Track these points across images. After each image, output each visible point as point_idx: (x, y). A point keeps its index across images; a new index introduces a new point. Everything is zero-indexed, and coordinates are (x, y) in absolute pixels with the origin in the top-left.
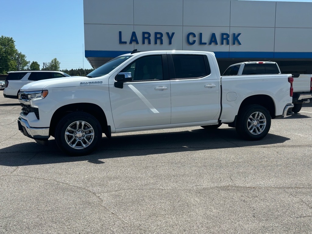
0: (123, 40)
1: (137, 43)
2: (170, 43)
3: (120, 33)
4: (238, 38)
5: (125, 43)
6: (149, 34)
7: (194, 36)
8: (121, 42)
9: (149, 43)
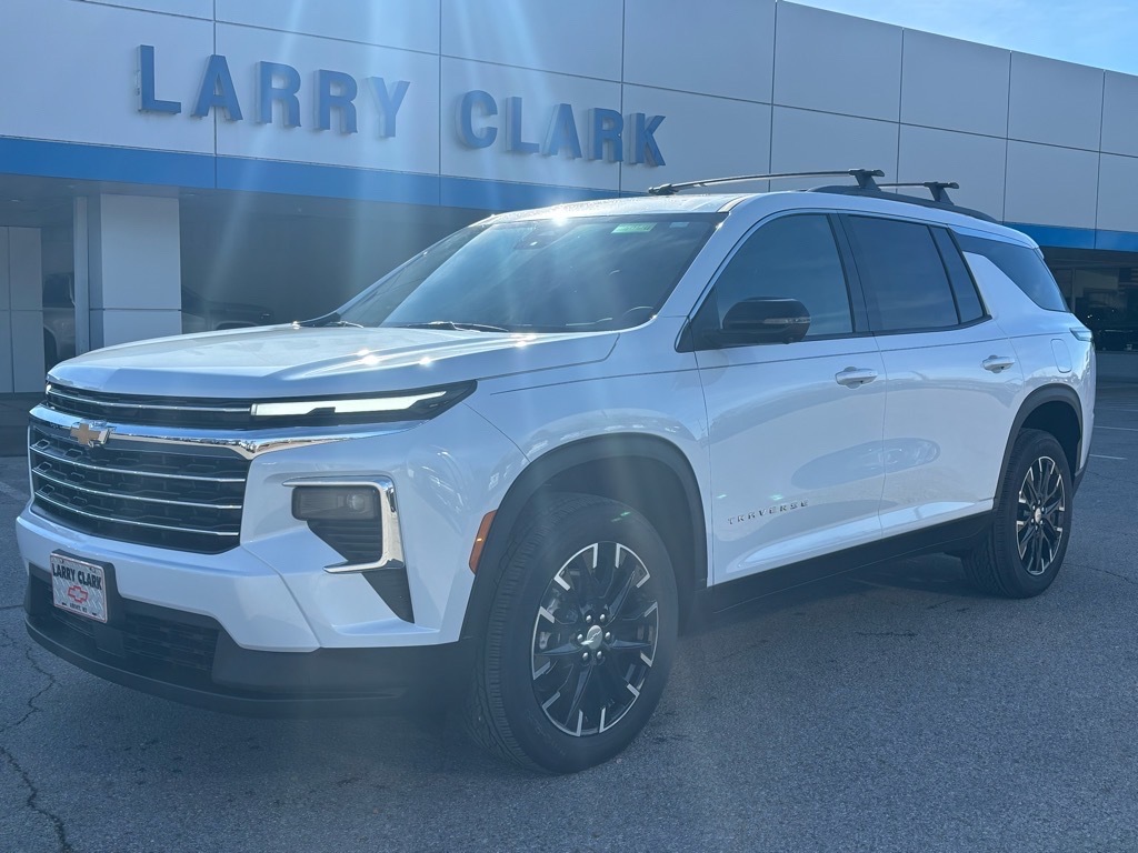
0: (161, 94)
1: (235, 115)
2: (389, 131)
3: (147, 54)
4: (654, 135)
5: (172, 108)
6: (293, 78)
7: (491, 109)
8: (149, 103)
9: (293, 120)
